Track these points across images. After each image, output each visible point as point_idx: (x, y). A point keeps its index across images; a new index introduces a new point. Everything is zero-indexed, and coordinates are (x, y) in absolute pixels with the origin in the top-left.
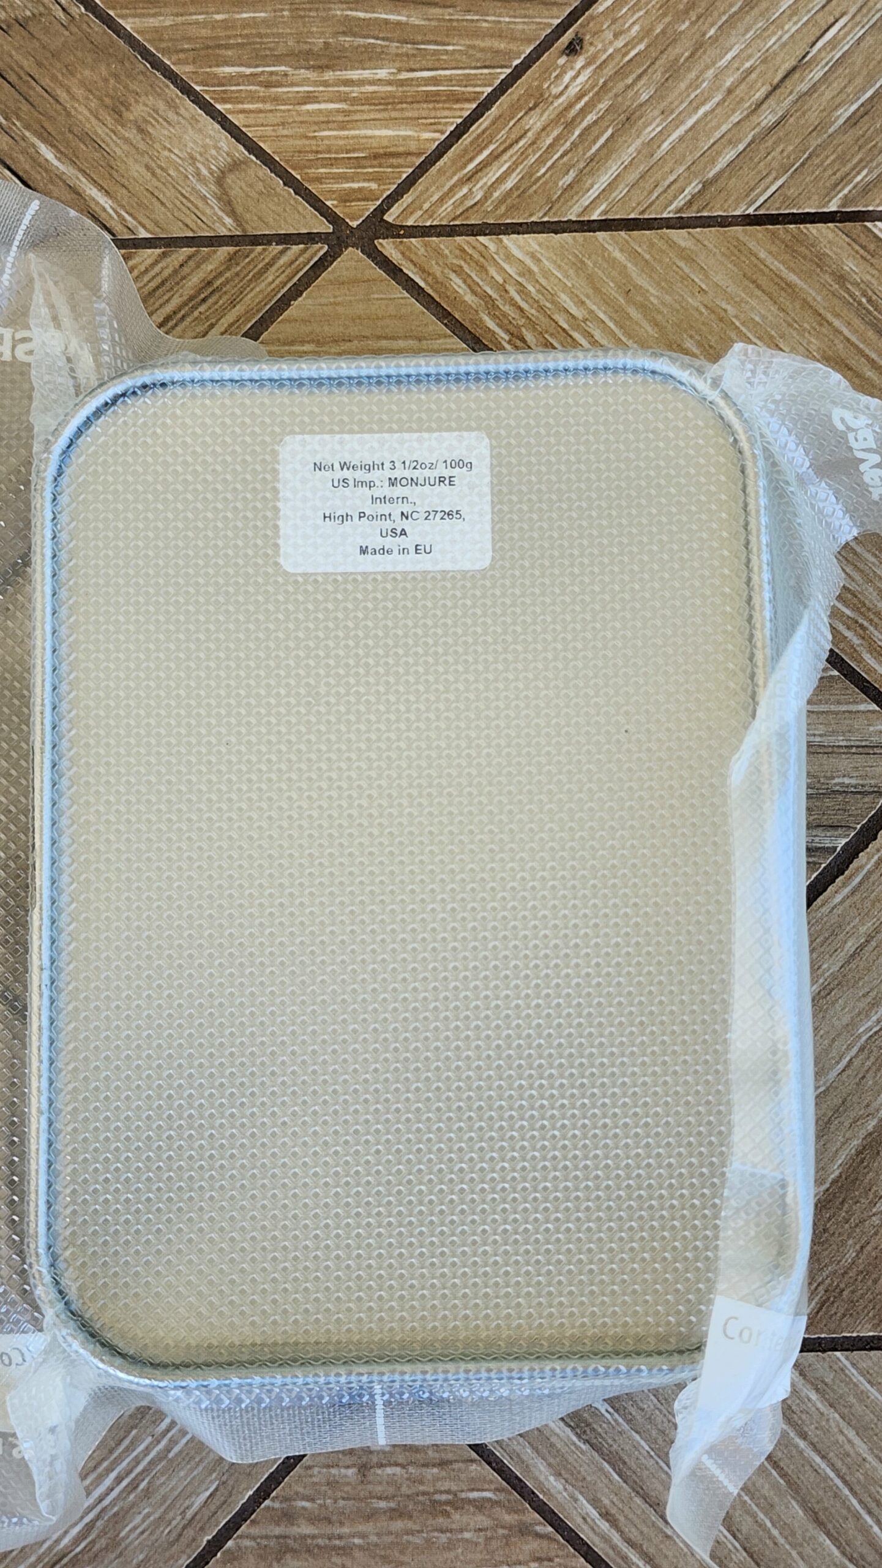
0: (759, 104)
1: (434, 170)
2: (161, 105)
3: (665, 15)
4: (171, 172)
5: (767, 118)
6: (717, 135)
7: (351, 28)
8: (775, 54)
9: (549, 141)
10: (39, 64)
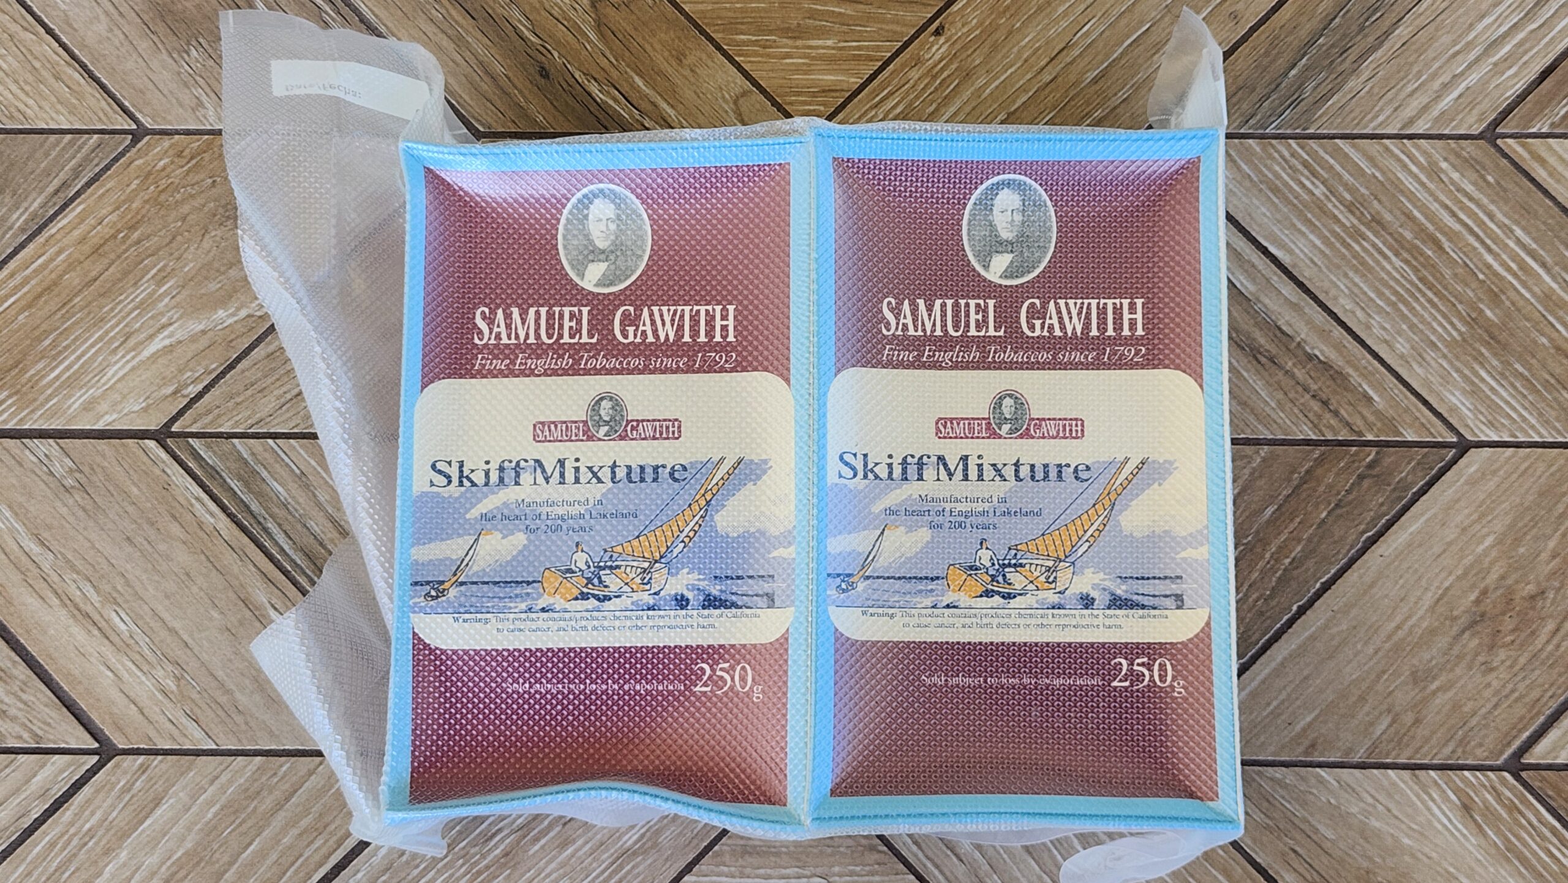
0: (1042, 69)
1: (856, 100)
2: (704, 56)
3: (992, 13)
4: (709, 96)
5: (1047, 77)
6: (1018, 86)
7: (812, 15)
8: (1053, 39)
9: (922, 86)
10: (636, 29)
